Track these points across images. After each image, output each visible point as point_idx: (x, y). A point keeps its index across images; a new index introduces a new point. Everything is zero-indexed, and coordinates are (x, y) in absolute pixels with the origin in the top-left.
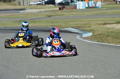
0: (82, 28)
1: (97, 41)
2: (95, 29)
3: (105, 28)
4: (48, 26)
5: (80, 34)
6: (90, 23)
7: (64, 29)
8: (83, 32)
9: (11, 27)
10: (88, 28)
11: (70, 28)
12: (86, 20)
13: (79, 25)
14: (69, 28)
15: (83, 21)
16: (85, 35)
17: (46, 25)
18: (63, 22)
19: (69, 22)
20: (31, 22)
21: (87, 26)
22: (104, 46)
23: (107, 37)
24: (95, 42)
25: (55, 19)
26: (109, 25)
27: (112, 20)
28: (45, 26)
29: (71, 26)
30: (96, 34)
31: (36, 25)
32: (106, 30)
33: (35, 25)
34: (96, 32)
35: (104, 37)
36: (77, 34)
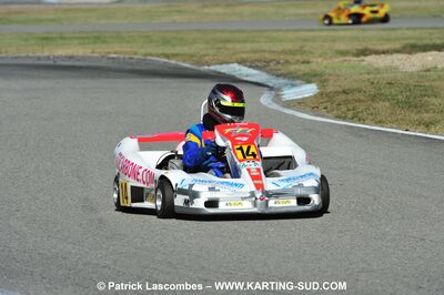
0: (279, 66)
1: (338, 117)
2: (327, 71)
3: (364, 67)
4: (151, 55)
5: (271, 88)
6: (306, 49)
7: (212, 68)
8: (282, 81)
10: (303, 68)
11: (236, 65)
12: (290, 35)
13: (267, 56)
14: (231, 65)
15: (281, 41)
16: (290, 94)
17: (142, 51)
18: (207, 43)
19: (228, 41)
20: (88, 38)
21: (298, 57)
22: (361, 136)
23: (372, 100)
24: (328, 117)
25: (177, 32)
26: (377, 57)
27: (388, 40)
28: (141, 57)
29: (238, 56)
30: (330, 89)
31: (109, 53)
32: (367, 77)
33: (102, 50)
34: (331, 83)
35: (360, 101)
36: (261, 88)
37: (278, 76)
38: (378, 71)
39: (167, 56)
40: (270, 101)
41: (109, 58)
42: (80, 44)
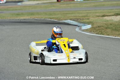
0: (81, 20)
1: (97, 34)
2: (94, 21)
3: (104, 20)
4: (46, 18)
5: (79, 26)
6: (88, 15)
7: (63, 21)
8: (82, 24)
9: (10, 20)
10: (88, 21)
11: (69, 20)
12: (84, 12)
13: (78, 18)
15: (82, 13)
16: (84, 28)
17: (44, 17)
18: (61, 14)
19: (67, 14)
20: (29, 14)
21: (86, 18)
22: (103, 39)
23: (106, 29)
24: (94, 34)
26: (107, 17)
27: (110, 12)
28: (44, 19)
29: (70, 18)
30: (95, 26)
31: (35, 18)
32: (104, 22)
33: (33, 17)
34: (95, 24)
35: (103, 29)
36: (76, 26)
37: (81, 23)
38: (108, 21)
39: (51, 18)
40: (78, 30)
41: (35, 19)
42: (27, 16)
